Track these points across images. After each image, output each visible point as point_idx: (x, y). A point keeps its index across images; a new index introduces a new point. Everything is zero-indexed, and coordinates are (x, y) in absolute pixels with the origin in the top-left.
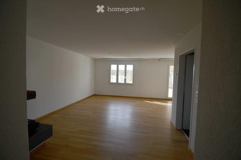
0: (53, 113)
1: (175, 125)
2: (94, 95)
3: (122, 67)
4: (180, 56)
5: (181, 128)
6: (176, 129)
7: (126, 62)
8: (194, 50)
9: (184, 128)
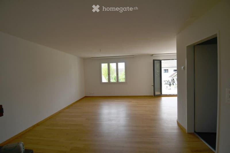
0: (38, 125)
1: (186, 128)
2: (86, 97)
3: (113, 66)
4: (187, 47)
5: (193, 132)
6: (188, 133)
7: (117, 60)
8: (216, 35)
9: (197, 131)
